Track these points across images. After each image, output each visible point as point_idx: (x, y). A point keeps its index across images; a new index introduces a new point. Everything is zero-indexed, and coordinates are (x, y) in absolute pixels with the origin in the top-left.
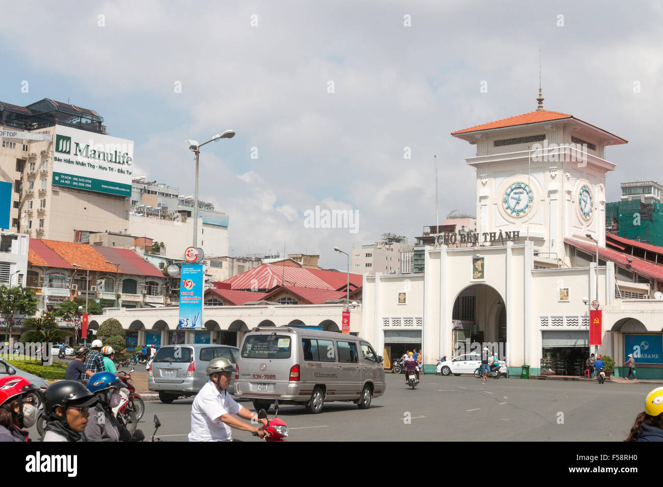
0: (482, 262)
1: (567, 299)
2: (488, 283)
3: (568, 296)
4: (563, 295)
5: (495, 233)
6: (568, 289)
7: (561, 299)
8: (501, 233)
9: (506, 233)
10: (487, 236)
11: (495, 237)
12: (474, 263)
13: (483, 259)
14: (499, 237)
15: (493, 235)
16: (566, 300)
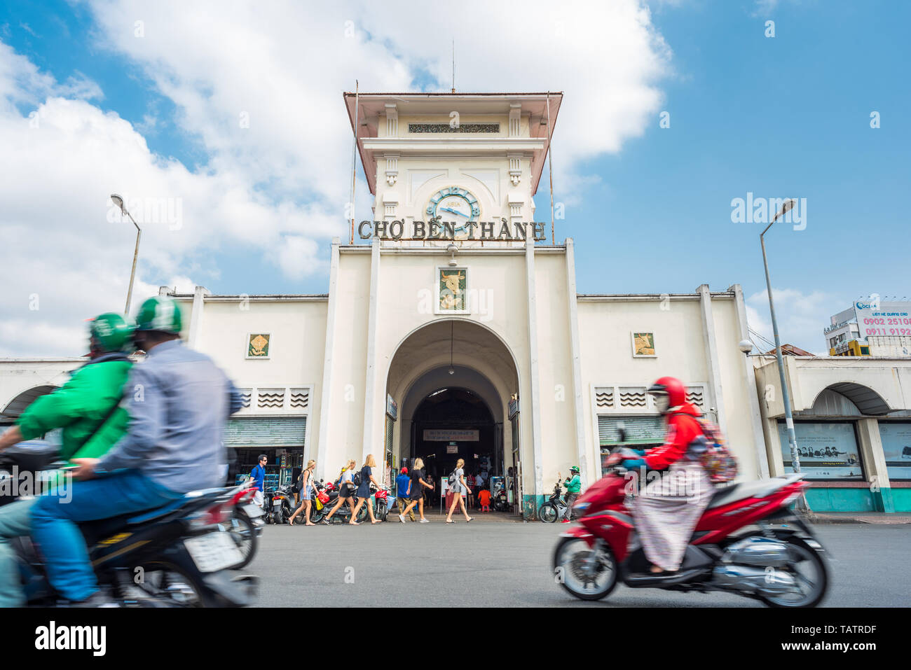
0: (462, 278)
1: (654, 354)
2: (473, 318)
3: (652, 346)
4: (642, 346)
5: (492, 224)
6: (651, 334)
7: (640, 353)
8: (505, 224)
9: (518, 225)
10: (474, 228)
11: (491, 230)
12: (442, 277)
13: (463, 272)
14: (502, 232)
15: (487, 227)
16: (650, 356)
